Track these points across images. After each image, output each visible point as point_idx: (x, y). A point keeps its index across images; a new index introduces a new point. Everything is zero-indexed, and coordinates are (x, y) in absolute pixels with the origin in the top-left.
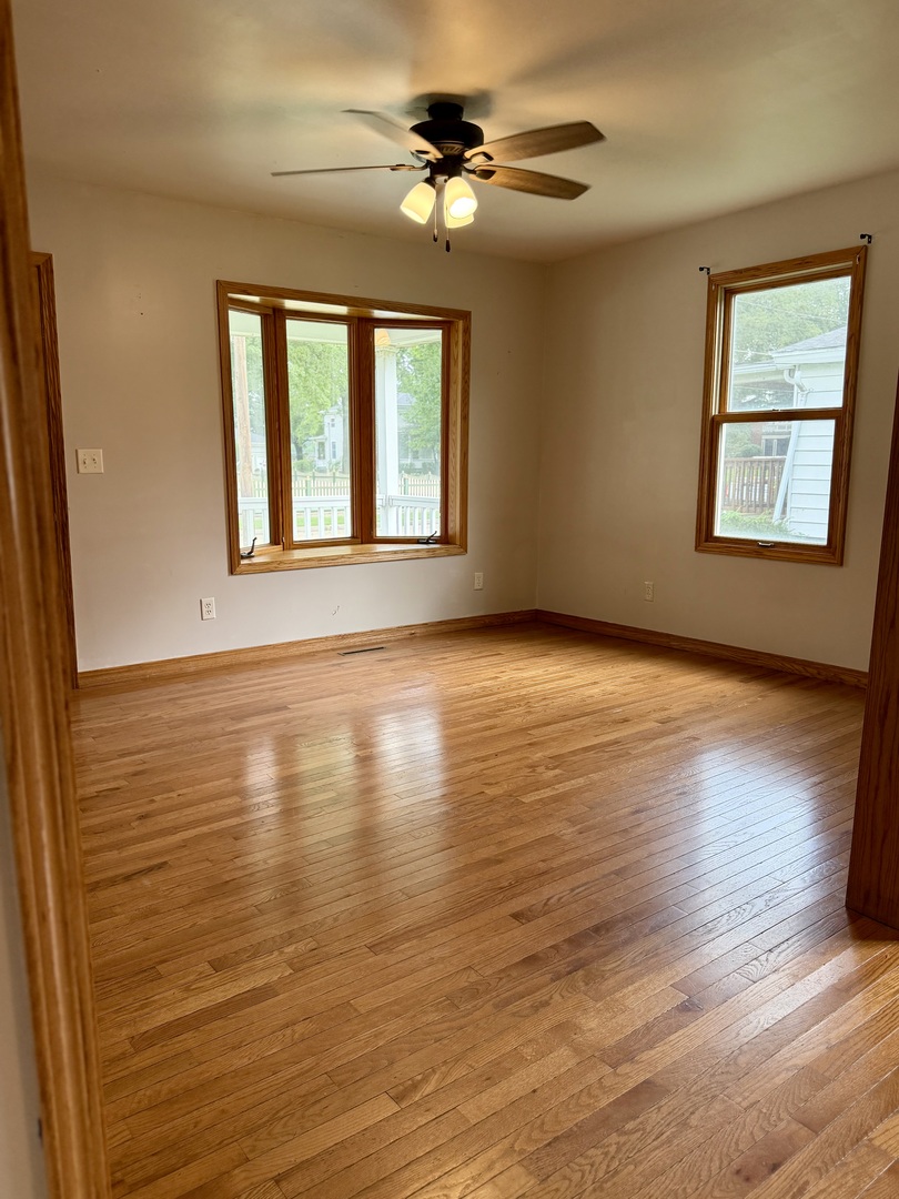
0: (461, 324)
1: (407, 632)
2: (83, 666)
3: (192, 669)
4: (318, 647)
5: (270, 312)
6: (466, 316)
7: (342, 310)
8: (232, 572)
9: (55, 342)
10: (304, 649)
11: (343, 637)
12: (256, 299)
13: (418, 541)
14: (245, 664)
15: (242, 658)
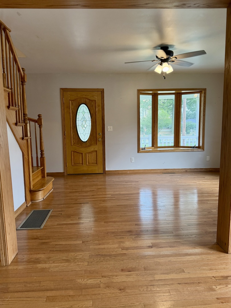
0: (203, 92)
1: (185, 170)
2: (107, 169)
3: (128, 173)
4: (159, 171)
5: (154, 94)
6: (205, 90)
7: (174, 92)
8: (138, 152)
9: (104, 106)
10: (155, 171)
11: (166, 169)
12: (151, 92)
13: (191, 147)
14: (140, 173)
15: (140, 171)
